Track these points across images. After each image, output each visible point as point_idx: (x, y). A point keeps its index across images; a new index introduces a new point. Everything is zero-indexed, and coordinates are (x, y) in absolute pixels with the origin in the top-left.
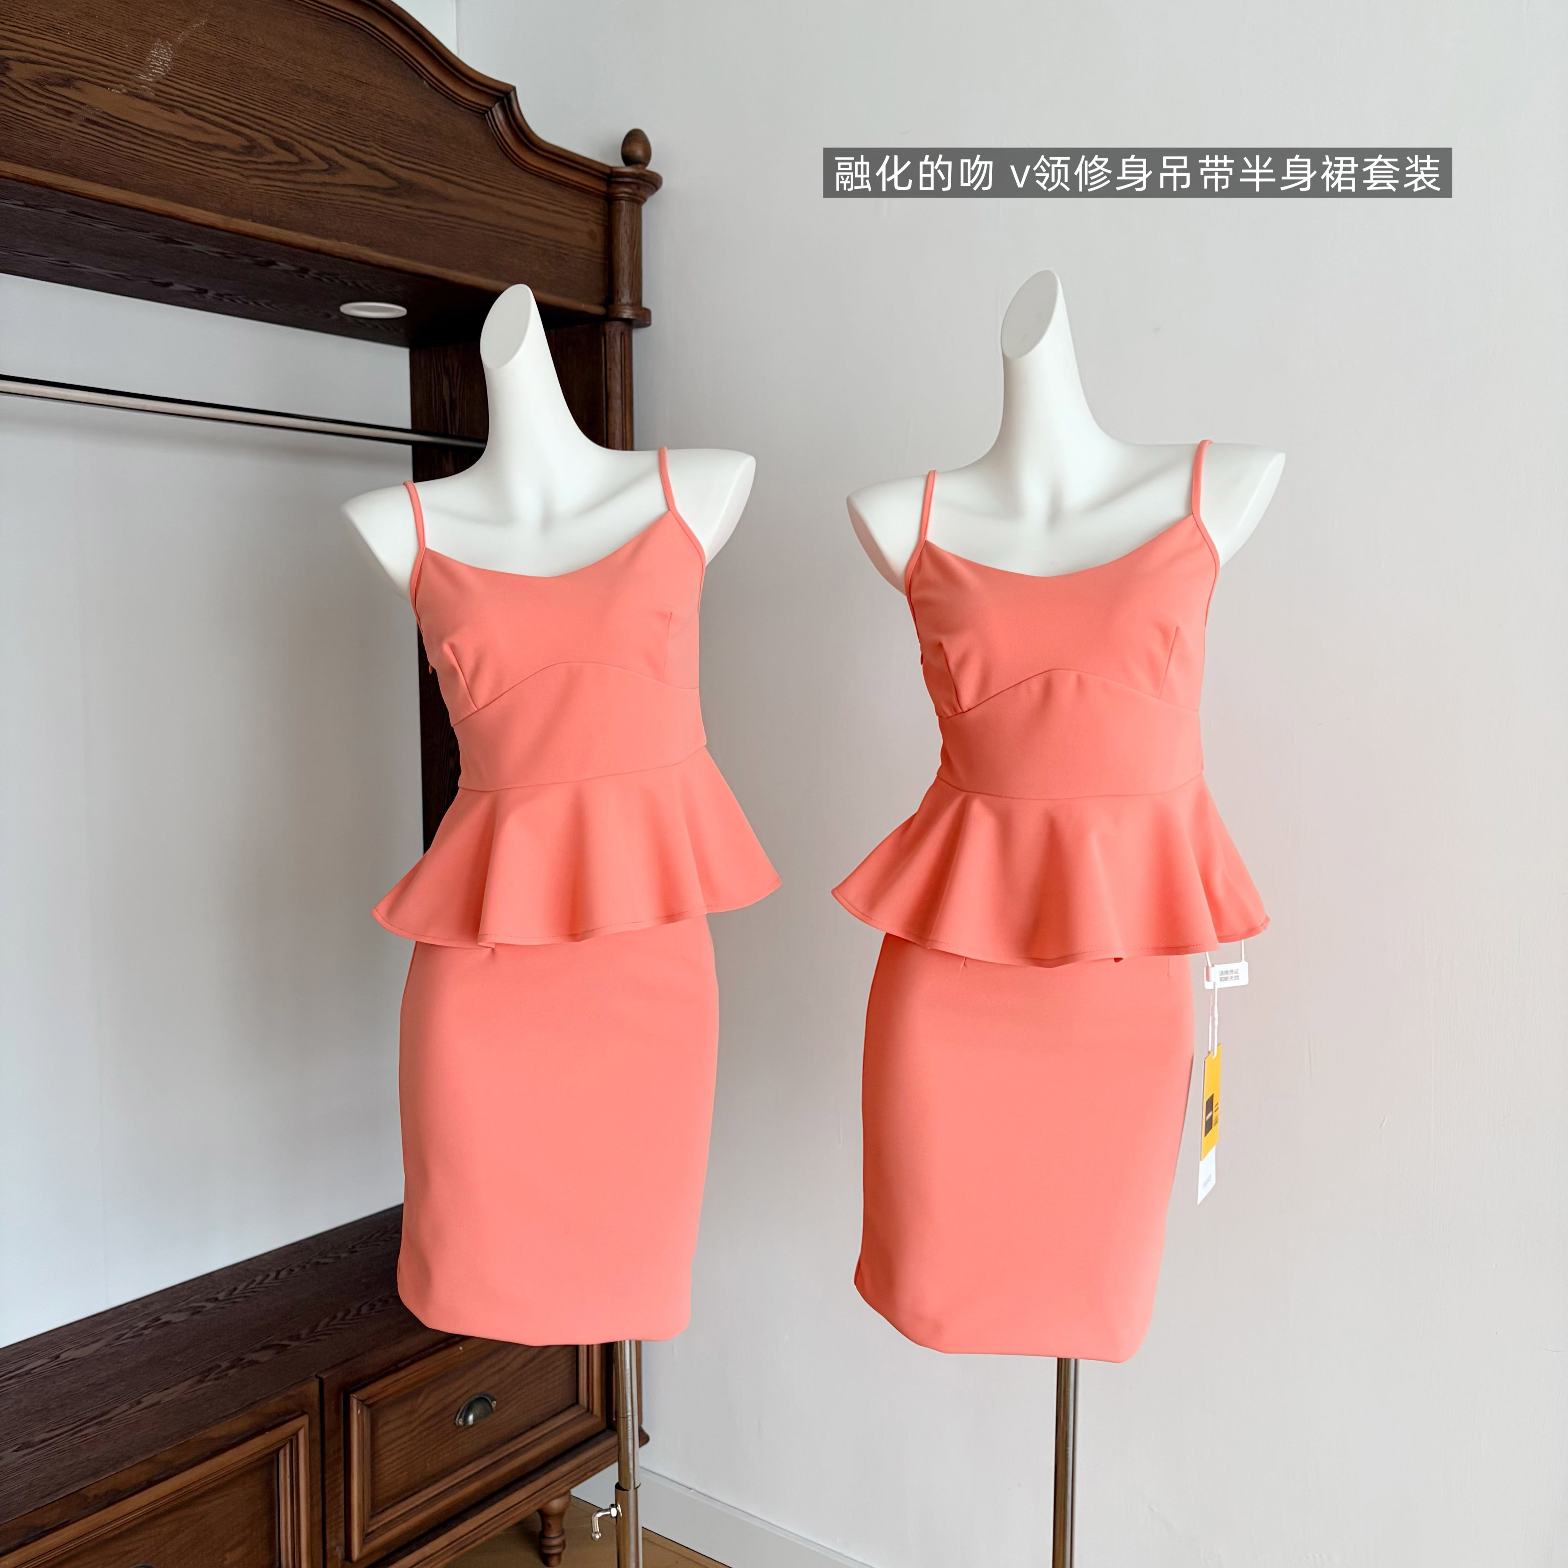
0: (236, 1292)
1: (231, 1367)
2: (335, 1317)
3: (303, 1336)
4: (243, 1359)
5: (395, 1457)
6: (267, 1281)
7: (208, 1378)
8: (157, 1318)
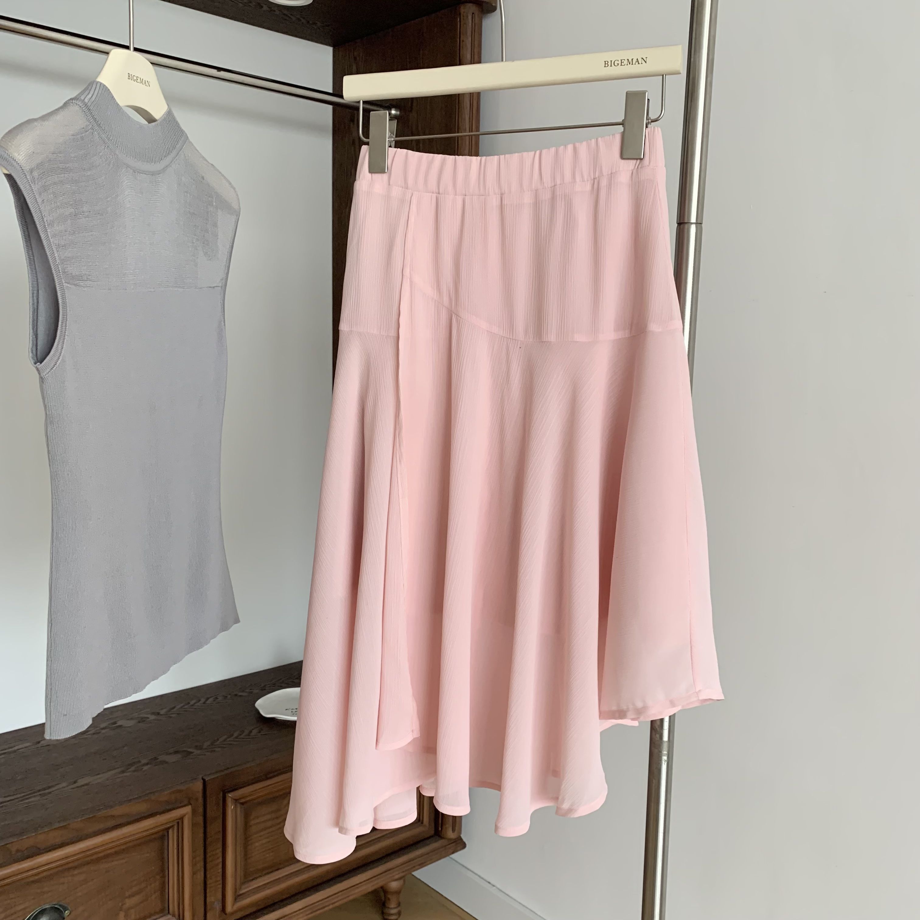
0: (175, 710)
1: (147, 764)
2: (233, 735)
3: (204, 747)
4: (158, 759)
5: (264, 841)
6: (198, 704)
7: (129, 770)
8: (116, 722)
